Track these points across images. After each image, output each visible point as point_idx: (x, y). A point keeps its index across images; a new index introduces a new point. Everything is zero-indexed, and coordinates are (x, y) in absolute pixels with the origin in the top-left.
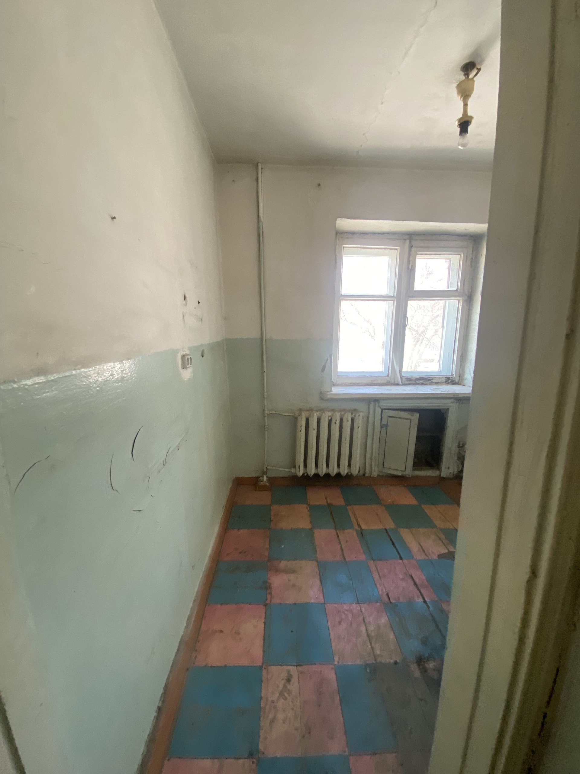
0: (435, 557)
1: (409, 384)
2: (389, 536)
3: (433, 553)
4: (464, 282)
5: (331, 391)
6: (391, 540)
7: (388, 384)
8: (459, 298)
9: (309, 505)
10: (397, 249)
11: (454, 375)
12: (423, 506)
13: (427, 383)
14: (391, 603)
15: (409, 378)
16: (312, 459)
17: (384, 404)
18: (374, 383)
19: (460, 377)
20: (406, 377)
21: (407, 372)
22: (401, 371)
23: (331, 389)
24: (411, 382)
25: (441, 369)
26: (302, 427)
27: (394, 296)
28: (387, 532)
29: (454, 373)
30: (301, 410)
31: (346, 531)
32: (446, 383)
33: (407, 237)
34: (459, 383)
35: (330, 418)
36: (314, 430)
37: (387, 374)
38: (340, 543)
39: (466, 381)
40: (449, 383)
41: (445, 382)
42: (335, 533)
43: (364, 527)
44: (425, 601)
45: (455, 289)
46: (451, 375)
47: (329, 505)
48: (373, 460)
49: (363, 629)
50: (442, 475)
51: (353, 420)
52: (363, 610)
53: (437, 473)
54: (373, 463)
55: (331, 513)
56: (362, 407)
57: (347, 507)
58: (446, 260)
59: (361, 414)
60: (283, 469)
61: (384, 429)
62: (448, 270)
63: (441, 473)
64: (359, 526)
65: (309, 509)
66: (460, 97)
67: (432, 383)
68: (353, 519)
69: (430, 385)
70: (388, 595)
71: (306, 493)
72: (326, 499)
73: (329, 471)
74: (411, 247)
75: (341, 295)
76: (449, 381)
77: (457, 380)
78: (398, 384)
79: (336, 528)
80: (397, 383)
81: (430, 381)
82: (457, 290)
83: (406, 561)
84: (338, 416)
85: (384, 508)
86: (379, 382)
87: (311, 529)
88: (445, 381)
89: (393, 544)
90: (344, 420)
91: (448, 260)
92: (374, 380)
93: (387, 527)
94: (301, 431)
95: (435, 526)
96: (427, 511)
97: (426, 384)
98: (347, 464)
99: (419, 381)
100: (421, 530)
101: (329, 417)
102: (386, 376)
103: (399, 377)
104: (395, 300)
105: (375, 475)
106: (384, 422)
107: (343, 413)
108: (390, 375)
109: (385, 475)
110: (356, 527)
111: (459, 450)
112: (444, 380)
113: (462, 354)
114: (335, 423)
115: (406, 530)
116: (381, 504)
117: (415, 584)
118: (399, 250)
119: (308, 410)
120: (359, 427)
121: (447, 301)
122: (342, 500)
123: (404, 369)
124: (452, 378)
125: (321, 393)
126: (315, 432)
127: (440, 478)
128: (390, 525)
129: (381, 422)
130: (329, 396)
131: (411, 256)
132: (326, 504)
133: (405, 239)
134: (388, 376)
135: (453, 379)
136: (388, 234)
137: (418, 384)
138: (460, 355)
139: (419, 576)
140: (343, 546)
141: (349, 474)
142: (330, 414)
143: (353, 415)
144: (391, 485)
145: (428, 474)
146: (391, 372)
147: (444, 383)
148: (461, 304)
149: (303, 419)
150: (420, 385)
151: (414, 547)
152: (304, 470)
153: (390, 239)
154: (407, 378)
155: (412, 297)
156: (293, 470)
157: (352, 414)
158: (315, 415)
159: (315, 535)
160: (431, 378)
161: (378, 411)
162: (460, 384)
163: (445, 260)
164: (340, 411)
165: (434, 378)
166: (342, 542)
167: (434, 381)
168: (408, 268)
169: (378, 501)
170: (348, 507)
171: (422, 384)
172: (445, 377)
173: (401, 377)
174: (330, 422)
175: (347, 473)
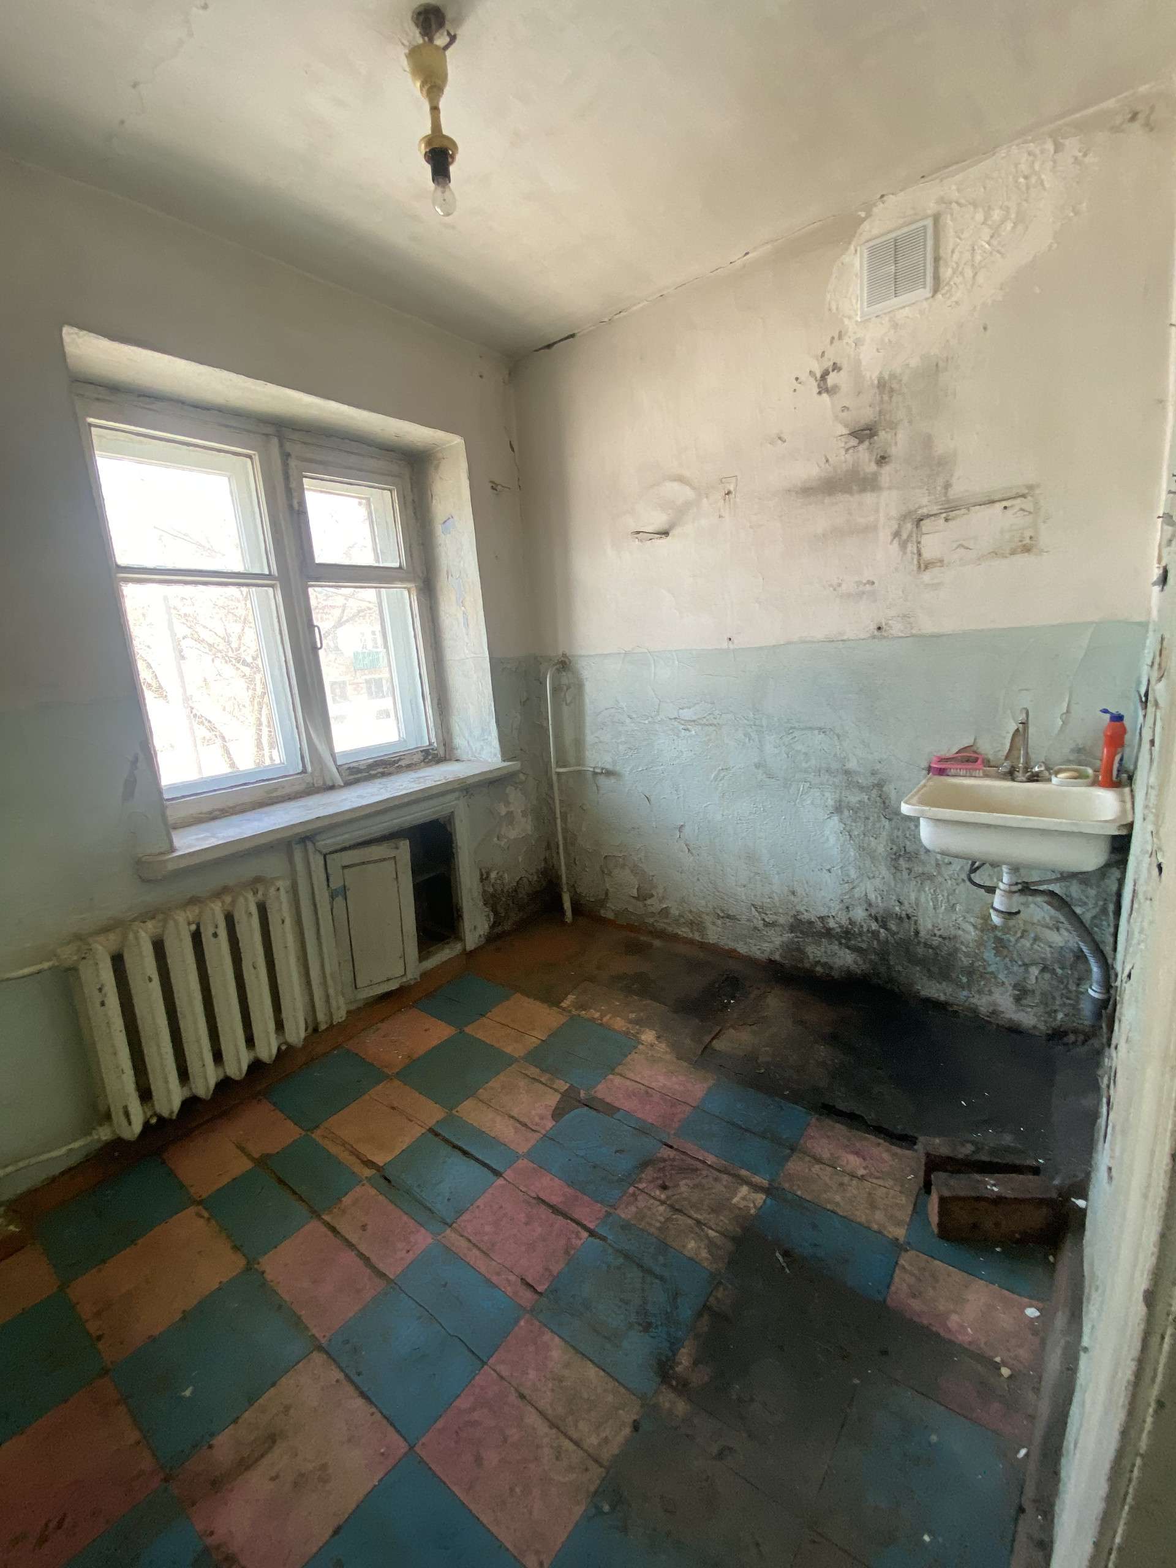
0: (549, 1124)
1: (356, 782)
2: (447, 1141)
3: (542, 1118)
4: (411, 551)
5: (172, 849)
6: (455, 1147)
7: (310, 791)
8: (409, 585)
9: (199, 1203)
10: (250, 457)
11: (435, 745)
12: (468, 1030)
13: (392, 769)
14: (540, 1294)
15: (353, 768)
16: (163, 1067)
17: (327, 842)
18: (277, 797)
19: (445, 745)
20: (347, 766)
21: (345, 754)
22: (333, 755)
23: (171, 842)
24: (360, 775)
25: (405, 736)
26: (105, 990)
27: (270, 575)
28: (437, 1134)
29: (433, 740)
30: (80, 939)
31: (347, 1200)
32: (425, 763)
33: (270, 430)
34: (447, 757)
35: (193, 927)
36: (150, 980)
37: (301, 768)
38: (350, 1245)
39: (459, 751)
40: (430, 761)
41: (423, 761)
42: (323, 1229)
43: (380, 1159)
44: (592, 1233)
45: (397, 565)
46: (428, 744)
47: (263, 1162)
48: (330, 982)
49: (532, 1418)
50: (468, 948)
51: (262, 909)
52: (504, 1371)
53: (458, 947)
54: (331, 991)
55: (281, 1181)
56: (273, 866)
57: (313, 1136)
58: (360, 500)
59: (280, 884)
60: (64, 1150)
61: (339, 900)
62: (367, 523)
63: (465, 944)
64: (369, 1164)
65: (206, 1214)
66: (418, 84)
67: (400, 770)
68: (345, 1157)
69: (397, 773)
70: (524, 1282)
71: (171, 1173)
72: (242, 1149)
73: (225, 1073)
74: (286, 456)
75: (118, 566)
76: (431, 757)
77: (442, 753)
78: (332, 788)
79: (316, 1214)
80: (331, 784)
81: (397, 765)
82: (400, 567)
83: (509, 1174)
84: (216, 910)
85: (397, 1083)
86: (288, 790)
87: (248, 1269)
88: (422, 758)
89: (465, 1153)
90: (240, 917)
91: (364, 501)
92: (276, 790)
93: (431, 1123)
94: (103, 1004)
95: (510, 1060)
96: (480, 1035)
97: (390, 774)
98: (271, 1025)
99: (375, 770)
100: (495, 1083)
101: (189, 924)
102: (298, 774)
103: (335, 770)
104: (276, 584)
105: (340, 1015)
106: (336, 884)
107: (228, 899)
108: (309, 769)
109: (361, 1004)
110: (368, 1172)
111: (483, 885)
112: (420, 756)
113: (439, 699)
114: (215, 935)
115: (468, 1104)
116: (387, 1077)
117: (555, 1210)
118: (256, 459)
119: (106, 930)
120: (283, 922)
121: (382, 589)
122: (289, 1124)
123: (338, 748)
124: (432, 749)
125: (139, 863)
126: (156, 986)
127: (467, 954)
128: (432, 1113)
129: (328, 886)
130: (171, 867)
131: (291, 479)
132: (249, 1165)
133: (267, 435)
134: (304, 771)
135: (436, 752)
136: (220, 411)
137: (375, 777)
138: (436, 701)
139: (552, 1187)
140: (363, 1248)
141: (284, 1047)
142: (192, 913)
143: (260, 893)
144: (382, 1021)
145: (445, 959)
146: (311, 761)
147: (423, 763)
148: (415, 598)
149: (101, 965)
150: (379, 777)
151: (502, 1129)
152: (143, 1109)
153: (227, 426)
154: (349, 768)
155: (317, 579)
156: (104, 1134)
157: (255, 893)
158: (142, 934)
159: (269, 1276)
160: (397, 758)
161: (317, 861)
162: (450, 760)
163: (357, 500)
164: (218, 895)
165: (403, 757)
166: (353, 1238)
167: (403, 763)
168: (291, 507)
169: (375, 1074)
170: (317, 1135)
171: (383, 775)
172: (422, 751)
173: (338, 767)
174: (197, 937)
175: (279, 1049)
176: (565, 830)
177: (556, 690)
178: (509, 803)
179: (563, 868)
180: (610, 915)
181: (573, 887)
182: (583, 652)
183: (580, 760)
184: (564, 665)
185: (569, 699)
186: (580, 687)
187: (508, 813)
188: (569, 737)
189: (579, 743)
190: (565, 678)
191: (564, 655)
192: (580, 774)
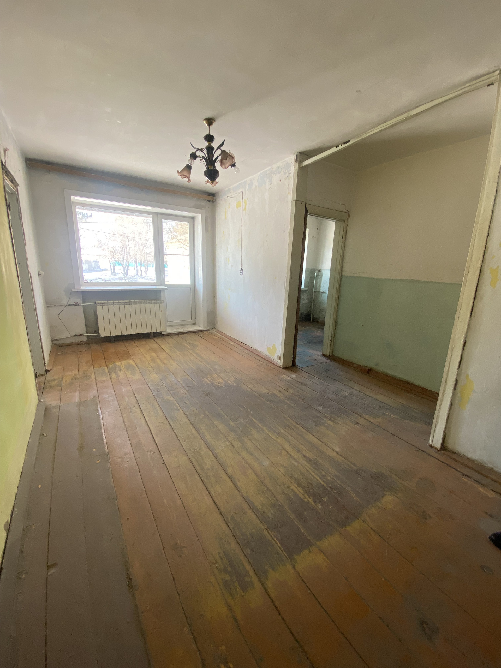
176: (314, 304)
177: (317, 276)
178: (304, 296)
179: (312, 311)
180: (319, 321)
181: (313, 316)
182: (323, 269)
183: (319, 290)
184: (320, 271)
185: (319, 278)
186: (322, 275)
187: (303, 298)
188: (318, 285)
189: (320, 286)
190: (319, 273)
191: (320, 269)
192: (319, 292)
